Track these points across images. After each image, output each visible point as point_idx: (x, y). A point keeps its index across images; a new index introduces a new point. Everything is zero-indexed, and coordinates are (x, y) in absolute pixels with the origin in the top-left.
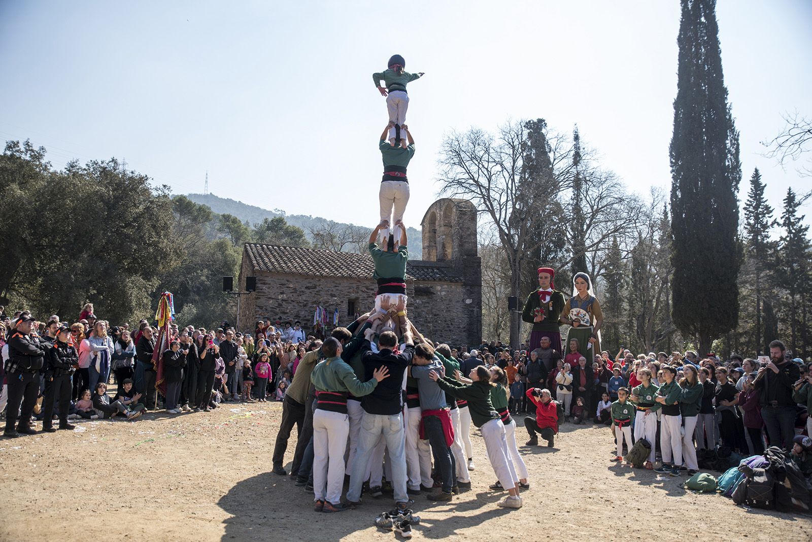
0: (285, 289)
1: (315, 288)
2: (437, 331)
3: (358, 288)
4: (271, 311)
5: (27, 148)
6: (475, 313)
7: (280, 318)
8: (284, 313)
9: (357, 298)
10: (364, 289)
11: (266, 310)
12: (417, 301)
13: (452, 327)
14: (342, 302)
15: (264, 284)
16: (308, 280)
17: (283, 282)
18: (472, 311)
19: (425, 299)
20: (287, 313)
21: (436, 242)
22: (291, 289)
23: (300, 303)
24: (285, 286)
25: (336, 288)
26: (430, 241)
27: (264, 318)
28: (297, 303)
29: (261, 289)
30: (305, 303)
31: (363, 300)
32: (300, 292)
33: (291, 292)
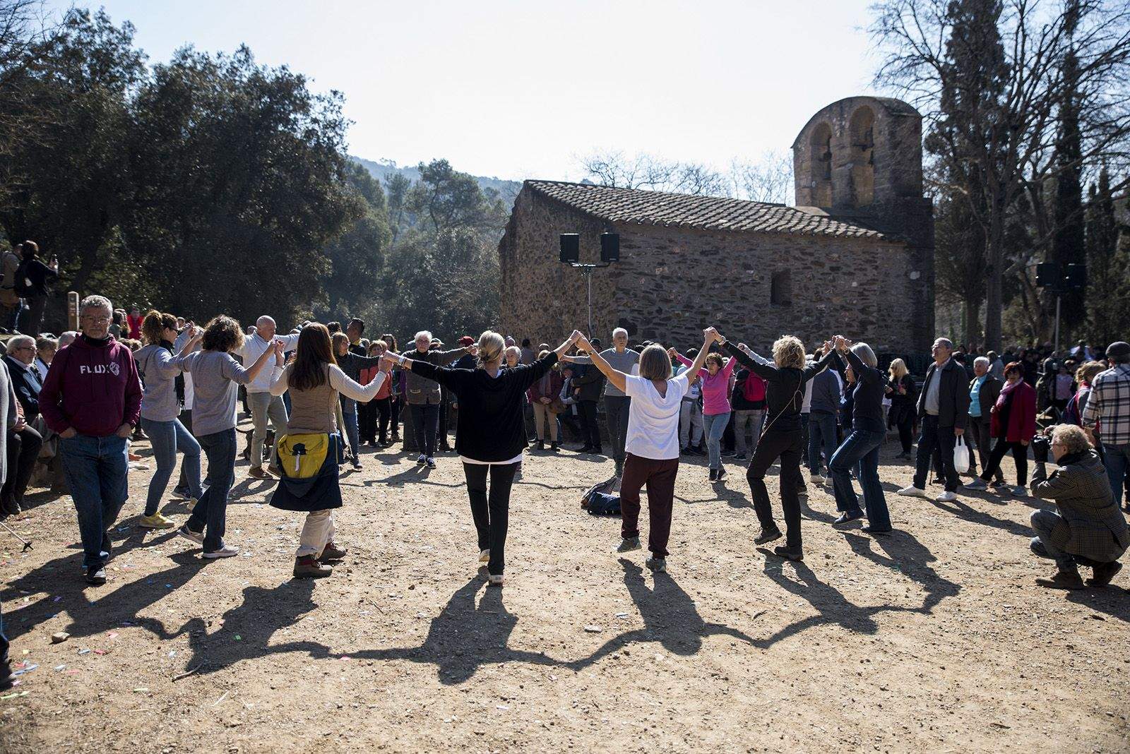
0: (666, 256)
1: (716, 253)
3: (787, 252)
4: (644, 298)
5: (102, 24)
6: (925, 294)
7: (660, 311)
8: (667, 301)
9: (787, 272)
10: (798, 254)
11: (636, 296)
14: (762, 278)
15: (630, 247)
16: (704, 239)
17: (662, 243)
18: (920, 292)
20: (671, 301)
21: (828, 178)
22: (676, 256)
23: (693, 281)
24: (666, 251)
25: (753, 252)
26: (813, 176)
27: (633, 311)
28: (688, 281)
29: (626, 258)
30: (701, 281)
31: (796, 274)
32: (692, 261)
33: (677, 263)
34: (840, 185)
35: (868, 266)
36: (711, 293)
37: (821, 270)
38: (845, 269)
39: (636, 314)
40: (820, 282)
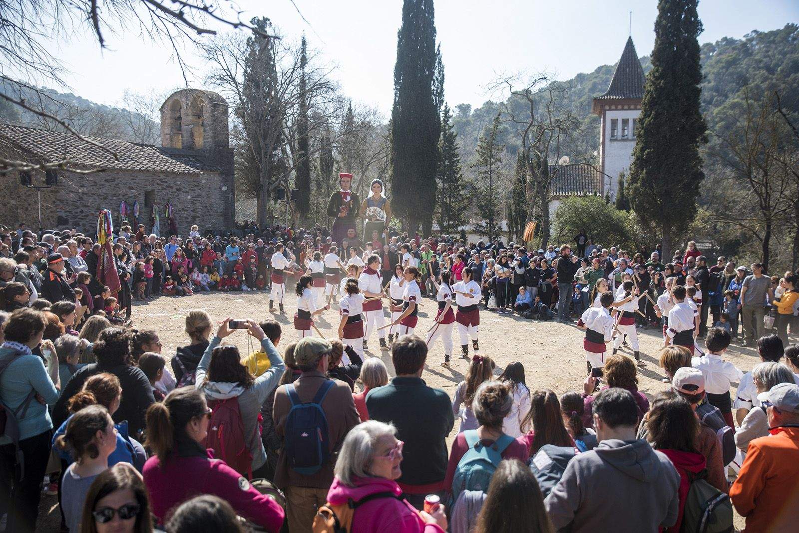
0: (85, 182)
1: (114, 180)
3: (153, 181)
4: (72, 205)
6: (230, 199)
7: (82, 212)
8: (86, 206)
9: (153, 191)
10: (159, 182)
11: (67, 203)
14: (140, 194)
15: (64, 177)
16: (107, 173)
18: (227, 197)
21: (180, 129)
23: (100, 195)
25: (134, 181)
26: (172, 128)
27: (66, 212)
28: (98, 196)
29: (61, 183)
31: (158, 192)
32: (100, 185)
33: (92, 186)
34: (186, 135)
35: (195, 188)
36: (111, 202)
37: (171, 190)
38: (184, 190)
39: (68, 214)
40: (171, 196)
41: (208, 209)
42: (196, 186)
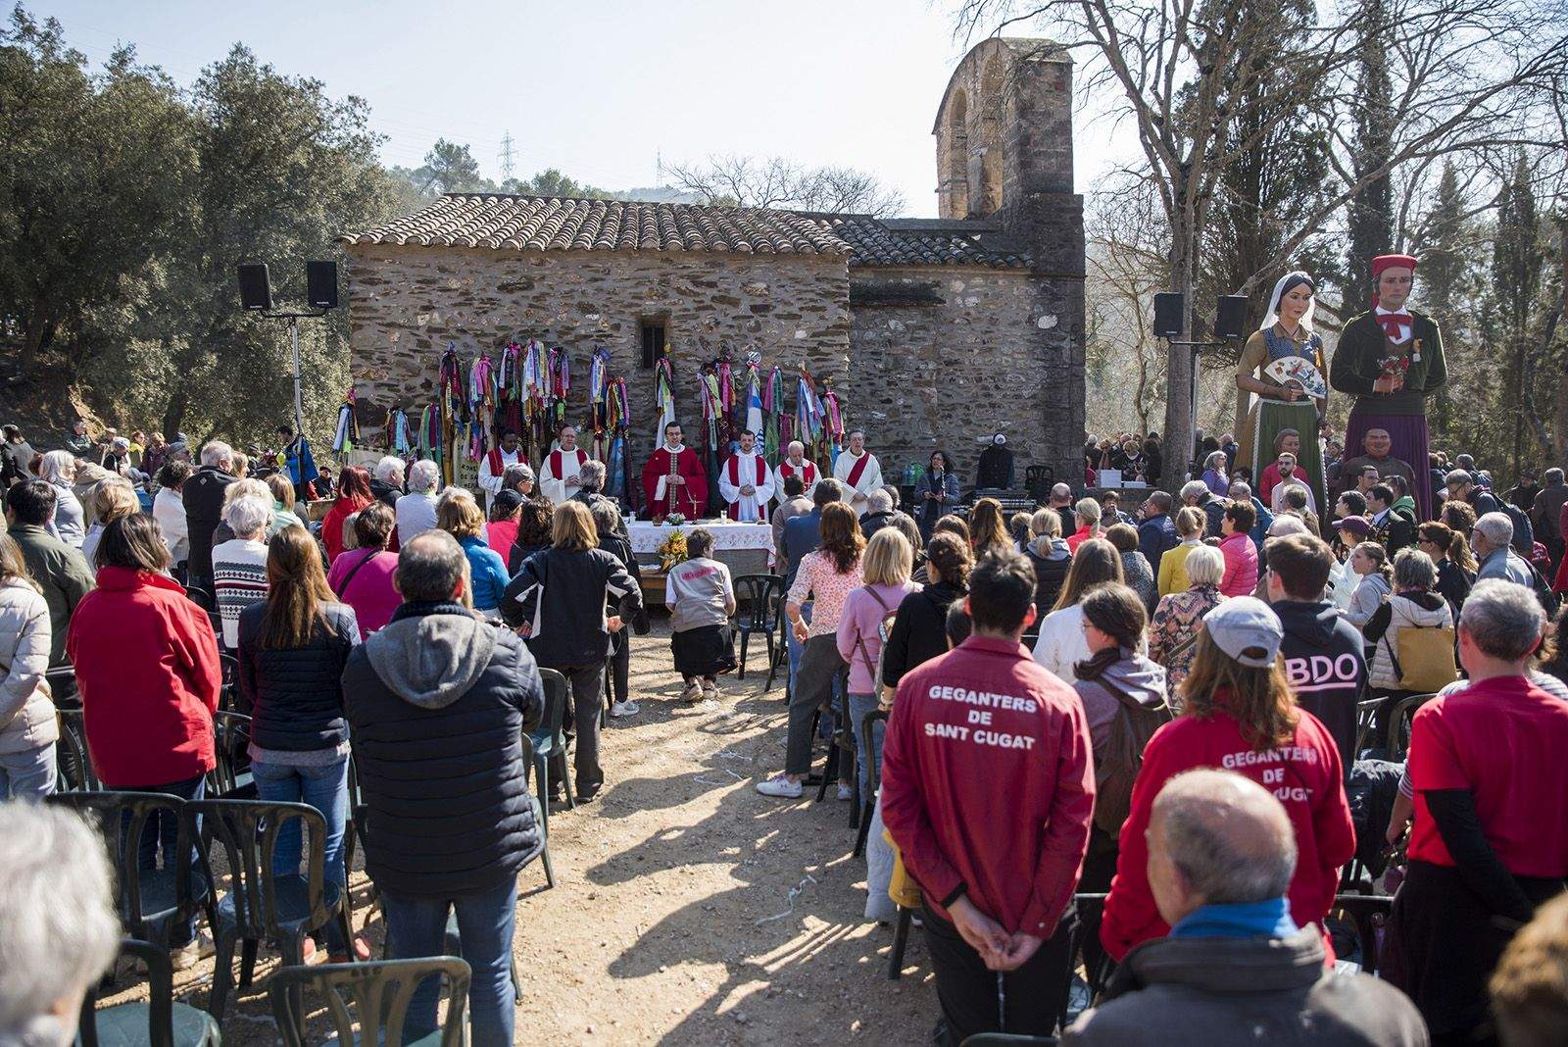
0: (435, 296)
1: (529, 286)
2: (953, 407)
3: (664, 281)
6: (1066, 354)
9: (664, 315)
11: (384, 361)
12: (892, 323)
13: (997, 397)
14: (617, 327)
15: (372, 282)
16: (504, 265)
17: (428, 274)
18: (1057, 349)
19: (915, 318)
22: (453, 294)
23: (486, 335)
24: (436, 286)
25: (599, 283)
27: (379, 386)
28: (476, 335)
29: (365, 300)
30: (500, 334)
31: (684, 318)
32: (483, 301)
33: (455, 305)
34: (974, 180)
35: (827, 303)
37: (733, 312)
38: (780, 309)
39: (385, 391)
40: (731, 332)
41: (985, 388)
42: (826, 294)
